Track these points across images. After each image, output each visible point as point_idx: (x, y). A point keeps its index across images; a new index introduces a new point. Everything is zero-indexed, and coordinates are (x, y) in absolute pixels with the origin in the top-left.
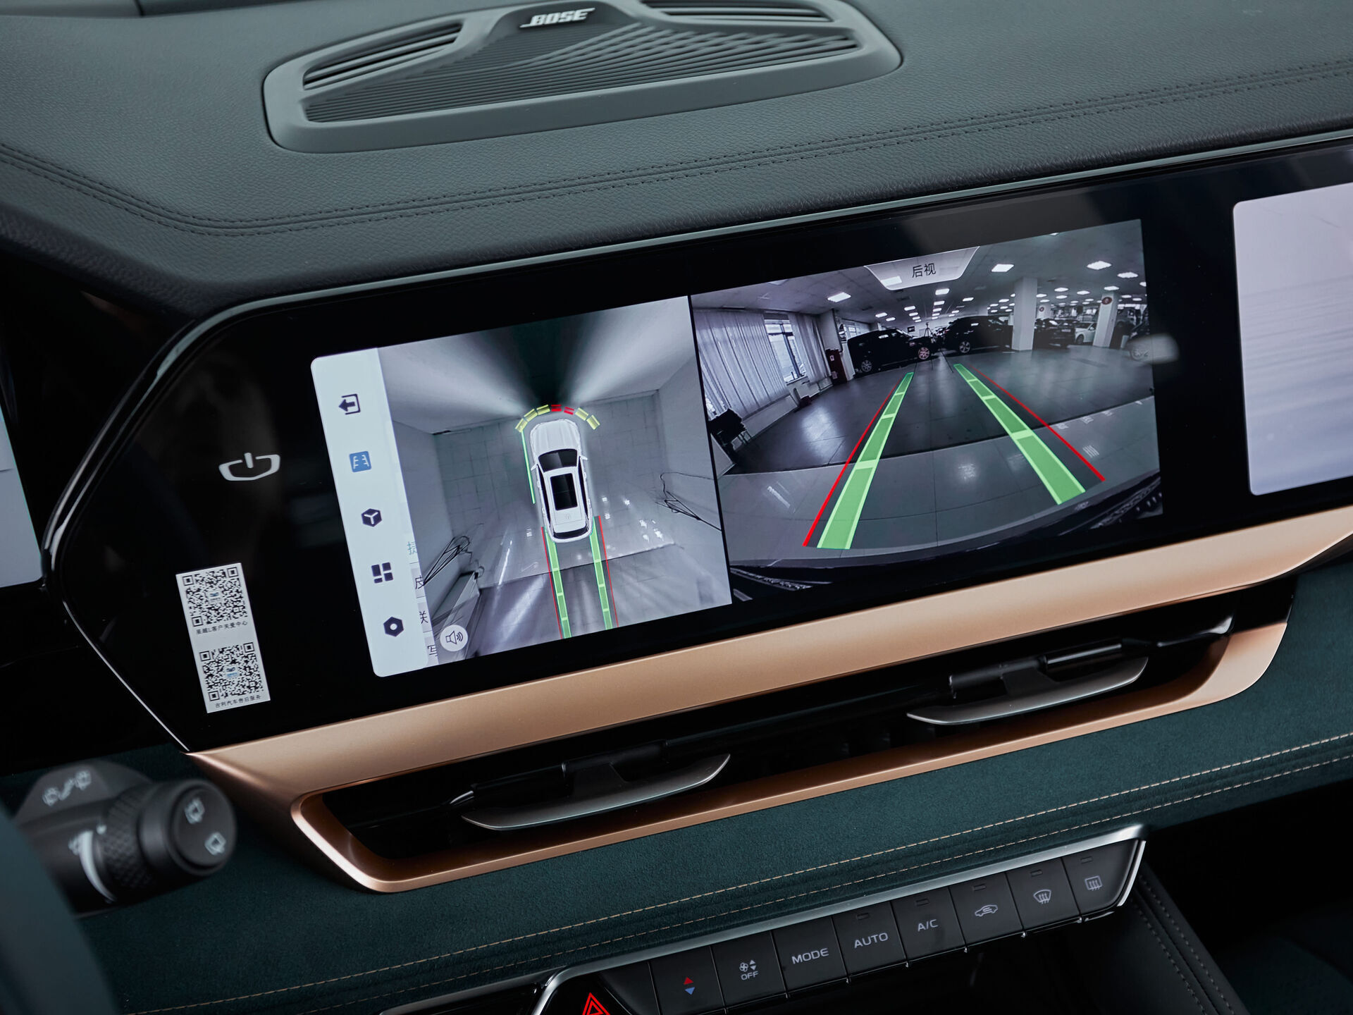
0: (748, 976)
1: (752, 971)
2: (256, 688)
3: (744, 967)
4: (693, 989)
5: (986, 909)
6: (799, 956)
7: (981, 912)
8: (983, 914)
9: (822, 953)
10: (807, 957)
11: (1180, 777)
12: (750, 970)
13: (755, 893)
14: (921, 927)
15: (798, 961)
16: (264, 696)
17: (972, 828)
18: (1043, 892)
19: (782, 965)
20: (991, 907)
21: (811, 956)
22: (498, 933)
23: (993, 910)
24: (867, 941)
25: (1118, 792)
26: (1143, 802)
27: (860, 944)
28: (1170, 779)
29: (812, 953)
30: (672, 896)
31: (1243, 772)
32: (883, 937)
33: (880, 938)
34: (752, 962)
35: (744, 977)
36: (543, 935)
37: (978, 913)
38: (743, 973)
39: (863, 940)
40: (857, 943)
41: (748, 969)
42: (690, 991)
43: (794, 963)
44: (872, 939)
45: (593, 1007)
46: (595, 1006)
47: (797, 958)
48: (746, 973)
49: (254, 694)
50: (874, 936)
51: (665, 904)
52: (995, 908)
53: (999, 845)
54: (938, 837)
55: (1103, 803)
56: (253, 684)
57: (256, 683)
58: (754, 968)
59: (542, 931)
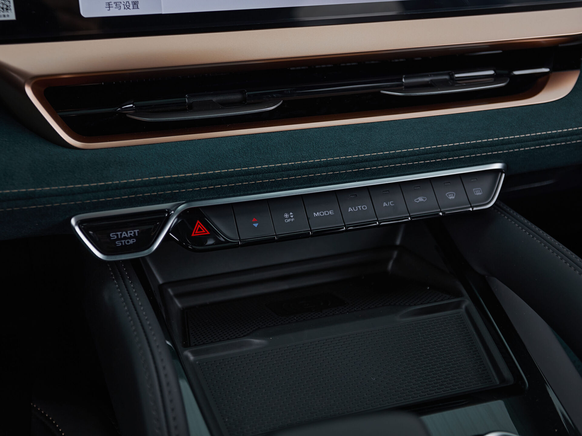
0: (289, 220)
1: (291, 218)
2: (7, 9)
3: (286, 216)
4: (257, 224)
5: (421, 199)
6: (318, 213)
7: (418, 200)
8: (419, 201)
9: (330, 213)
10: (322, 214)
11: (530, 134)
12: (290, 218)
13: (298, 169)
14: (385, 204)
15: (317, 215)
16: (11, 16)
17: (419, 148)
18: (451, 194)
19: (308, 217)
20: (423, 198)
21: (324, 213)
22: (148, 173)
23: (424, 200)
24: (355, 209)
25: (497, 138)
26: (510, 146)
27: (352, 210)
28: (525, 134)
29: (325, 212)
30: (251, 164)
31: (563, 136)
32: (364, 207)
33: (363, 208)
34: (291, 214)
35: (287, 221)
36: (175, 178)
37: (416, 200)
38: (286, 218)
39: (353, 208)
40: (350, 209)
41: (289, 217)
42: (256, 225)
43: (315, 216)
44: (358, 208)
45: (199, 228)
46: (201, 228)
47: (316, 214)
48: (288, 219)
49: (6, 14)
50: (360, 207)
51: (247, 168)
52: (425, 199)
53: (433, 160)
54: (401, 150)
55: (489, 143)
56: (5, 7)
57: (7, 6)
58: (292, 216)
59: (174, 175)
